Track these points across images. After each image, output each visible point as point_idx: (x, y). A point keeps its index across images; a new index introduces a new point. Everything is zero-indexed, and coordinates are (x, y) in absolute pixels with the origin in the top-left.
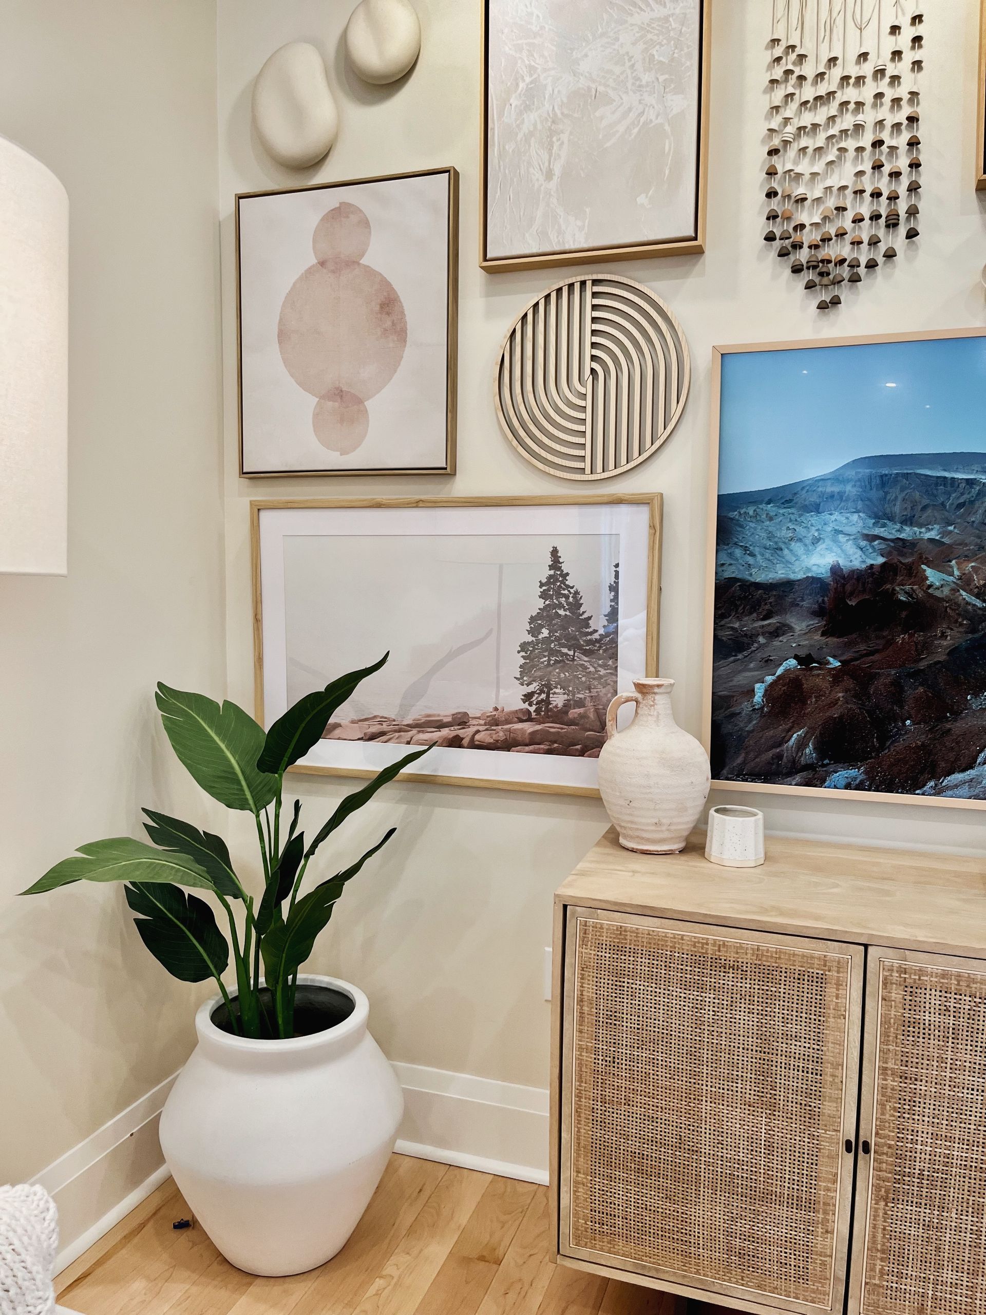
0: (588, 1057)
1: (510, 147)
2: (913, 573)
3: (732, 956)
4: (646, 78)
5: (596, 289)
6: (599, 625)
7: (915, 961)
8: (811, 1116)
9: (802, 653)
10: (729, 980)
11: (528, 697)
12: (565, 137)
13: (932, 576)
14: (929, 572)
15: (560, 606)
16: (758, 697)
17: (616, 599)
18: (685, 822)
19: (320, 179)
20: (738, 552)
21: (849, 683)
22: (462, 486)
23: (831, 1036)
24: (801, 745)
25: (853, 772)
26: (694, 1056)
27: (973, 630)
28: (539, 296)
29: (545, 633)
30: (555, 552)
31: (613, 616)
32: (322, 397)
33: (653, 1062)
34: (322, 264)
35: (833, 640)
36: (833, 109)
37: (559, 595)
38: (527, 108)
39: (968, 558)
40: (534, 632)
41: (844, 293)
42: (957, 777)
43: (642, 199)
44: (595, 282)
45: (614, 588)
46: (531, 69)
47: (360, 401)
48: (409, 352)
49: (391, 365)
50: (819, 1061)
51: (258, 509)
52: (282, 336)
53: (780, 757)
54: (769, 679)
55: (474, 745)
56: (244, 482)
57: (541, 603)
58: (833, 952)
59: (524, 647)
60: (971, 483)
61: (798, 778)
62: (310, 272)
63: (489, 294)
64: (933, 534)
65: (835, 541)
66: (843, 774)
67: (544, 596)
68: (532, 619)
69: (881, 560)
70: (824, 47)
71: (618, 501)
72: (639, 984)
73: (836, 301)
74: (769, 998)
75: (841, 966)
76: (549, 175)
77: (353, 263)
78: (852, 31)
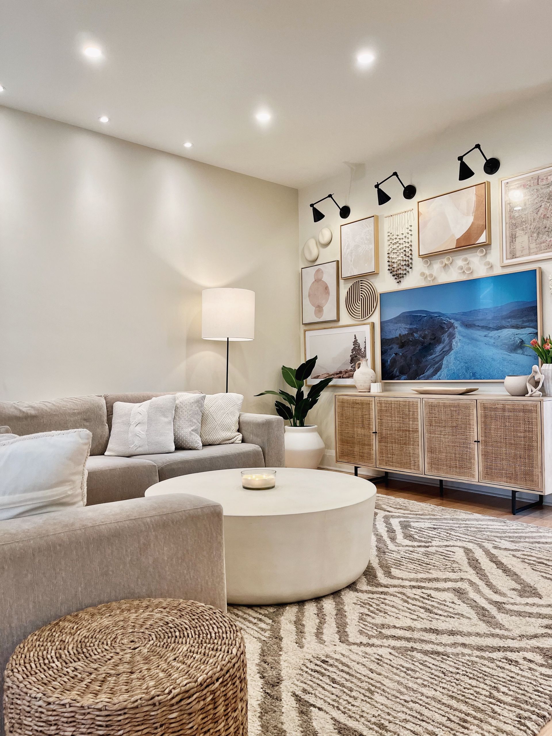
0: (339, 423)
1: (345, 256)
2: (412, 334)
3: (358, 402)
4: (366, 242)
5: (361, 282)
6: (363, 350)
7: (382, 399)
8: (369, 428)
9: (396, 353)
10: (357, 406)
11: (352, 367)
12: (354, 254)
13: (415, 335)
14: (415, 334)
15: (356, 347)
16: (389, 363)
17: (365, 345)
18: (366, 385)
19: (316, 264)
20: (384, 333)
21: (403, 358)
22: (341, 323)
23: (371, 413)
24: (396, 372)
25: (405, 377)
26: (354, 421)
27: (422, 345)
28: (351, 284)
29: (354, 352)
30: (355, 335)
31: (365, 348)
32: (316, 307)
33: (348, 422)
34: (316, 280)
35: (400, 349)
36: (398, 245)
37: (356, 344)
38: (348, 249)
39: (421, 331)
40: (352, 352)
41: (402, 280)
42: (422, 376)
43: (366, 265)
44: (361, 281)
45: (365, 342)
46: (348, 241)
47: (322, 308)
48: (330, 297)
49: (327, 300)
50: (370, 418)
51: (305, 331)
52: (309, 296)
53: (393, 374)
54: (390, 358)
55: (343, 378)
56: (303, 326)
57: (353, 346)
58: (371, 399)
59: (351, 356)
60: (420, 316)
61: (396, 379)
62: (313, 282)
63: (345, 284)
64: (415, 327)
65: (400, 329)
66: (404, 377)
67: (354, 345)
68: (352, 350)
69: (407, 332)
70: (397, 232)
71: (365, 324)
72: (346, 408)
73: (400, 281)
74: (363, 408)
75: (372, 401)
76: (351, 261)
77: (321, 280)
78: (401, 229)
